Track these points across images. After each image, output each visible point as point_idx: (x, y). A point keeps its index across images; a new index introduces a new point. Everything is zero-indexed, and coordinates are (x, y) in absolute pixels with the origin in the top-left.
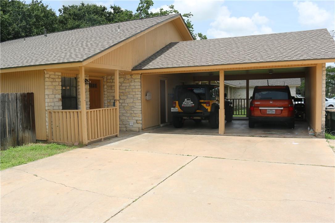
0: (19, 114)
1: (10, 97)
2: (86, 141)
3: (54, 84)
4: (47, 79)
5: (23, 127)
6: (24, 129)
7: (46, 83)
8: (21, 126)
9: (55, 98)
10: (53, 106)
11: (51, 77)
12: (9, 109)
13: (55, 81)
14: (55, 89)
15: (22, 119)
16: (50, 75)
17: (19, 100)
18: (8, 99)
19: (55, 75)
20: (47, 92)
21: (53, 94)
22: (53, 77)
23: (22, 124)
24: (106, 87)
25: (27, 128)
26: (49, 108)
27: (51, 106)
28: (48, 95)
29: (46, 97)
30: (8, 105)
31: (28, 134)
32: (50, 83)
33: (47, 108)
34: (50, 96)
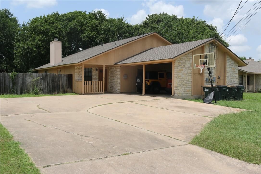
0: (66, 82)
1: (63, 75)
2: (83, 93)
3: (79, 71)
4: (76, 69)
5: (67, 87)
6: (68, 88)
7: (75, 70)
8: (66, 86)
9: (79, 76)
10: (78, 80)
11: (78, 68)
12: (62, 80)
13: (80, 70)
14: (80, 73)
15: (67, 84)
16: (77, 67)
17: (66, 77)
18: (62, 76)
19: (80, 67)
20: (76, 74)
21: (78, 75)
22: (79, 68)
23: (67, 86)
24: (109, 72)
25: (68, 87)
26: (76, 80)
27: (77, 79)
28: (76, 75)
29: (75, 76)
30: (62, 78)
31: (69, 90)
32: (77, 70)
33: (75, 80)
34: (77, 76)
